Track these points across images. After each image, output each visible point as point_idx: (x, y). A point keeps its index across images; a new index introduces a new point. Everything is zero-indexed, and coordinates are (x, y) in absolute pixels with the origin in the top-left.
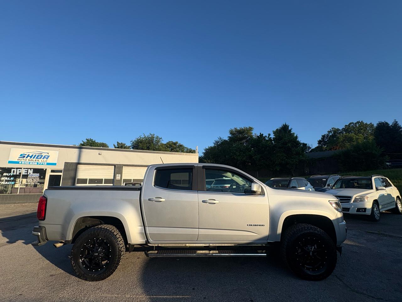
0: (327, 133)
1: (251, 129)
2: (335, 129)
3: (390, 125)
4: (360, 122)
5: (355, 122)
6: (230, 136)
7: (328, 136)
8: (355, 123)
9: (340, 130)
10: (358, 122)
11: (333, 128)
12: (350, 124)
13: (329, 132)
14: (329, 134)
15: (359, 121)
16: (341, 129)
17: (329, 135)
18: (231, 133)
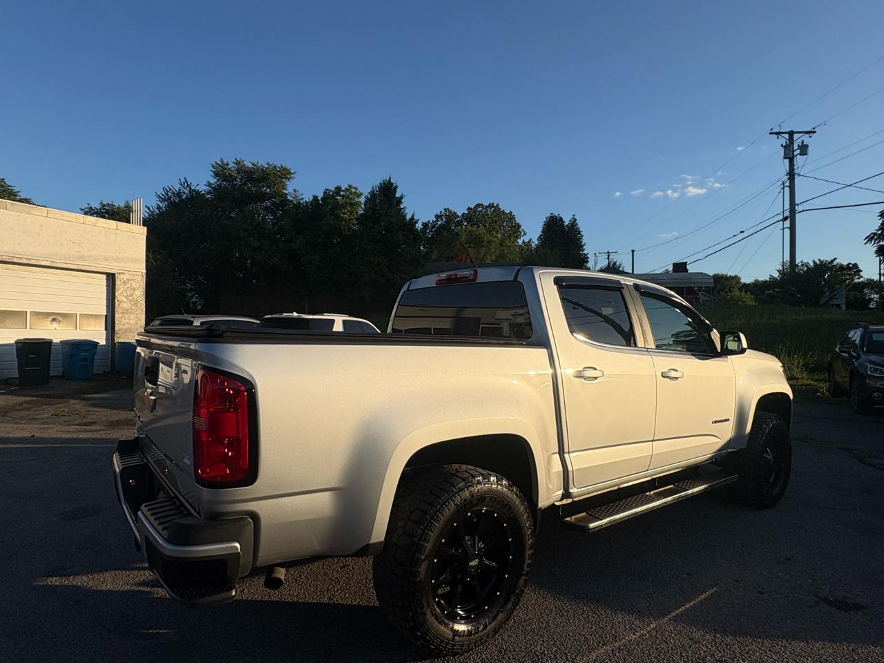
0: (434, 219)
1: (285, 174)
2: (450, 212)
3: (566, 224)
4: (495, 205)
5: (486, 204)
6: (213, 181)
7: (434, 226)
8: (486, 207)
9: (458, 217)
10: (491, 206)
11: (446, 210)
12: (478, 205)
13: (438, 217)
14: (438, 221)
15: (493, 204)
16: (460, 214)
17: (437, 224)
18: (216, 175)
